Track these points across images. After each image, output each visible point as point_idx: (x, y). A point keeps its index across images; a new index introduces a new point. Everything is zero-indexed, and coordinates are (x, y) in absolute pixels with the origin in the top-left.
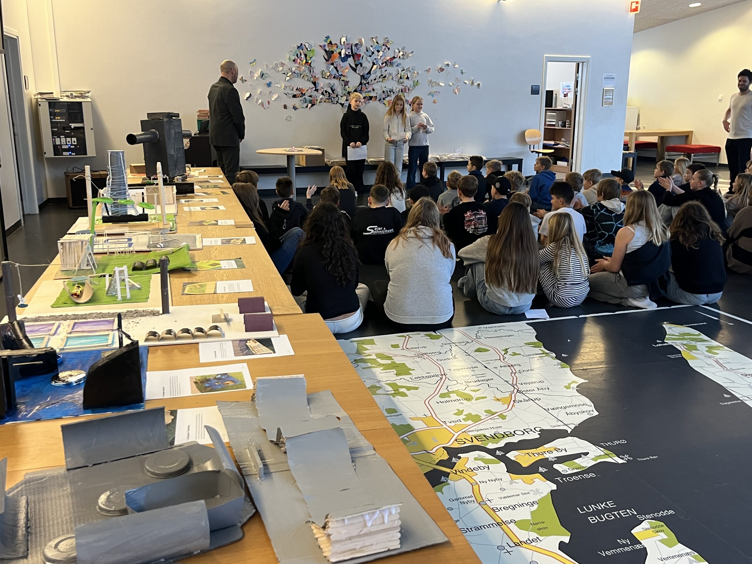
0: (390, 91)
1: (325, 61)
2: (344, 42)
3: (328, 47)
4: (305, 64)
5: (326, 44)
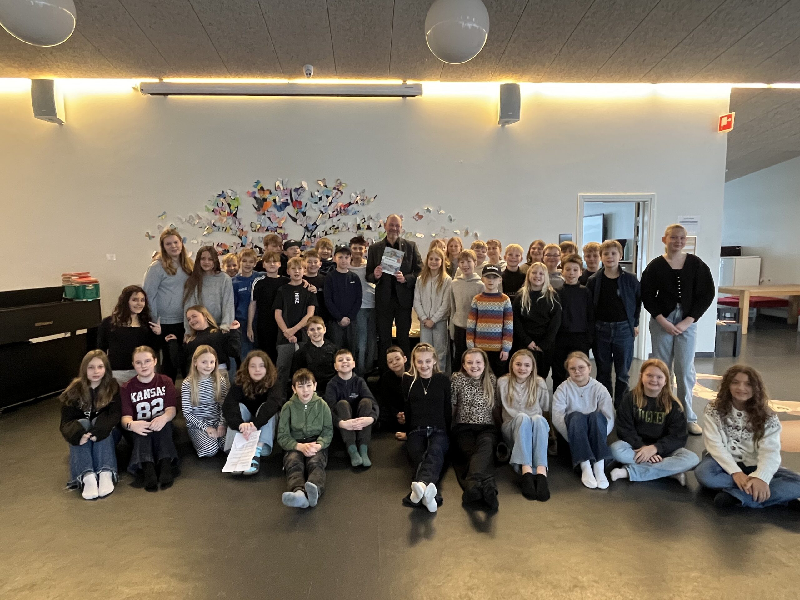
1: (255, 211)
2: (279, 187)
4: (229, 214)
5: (256, 190)
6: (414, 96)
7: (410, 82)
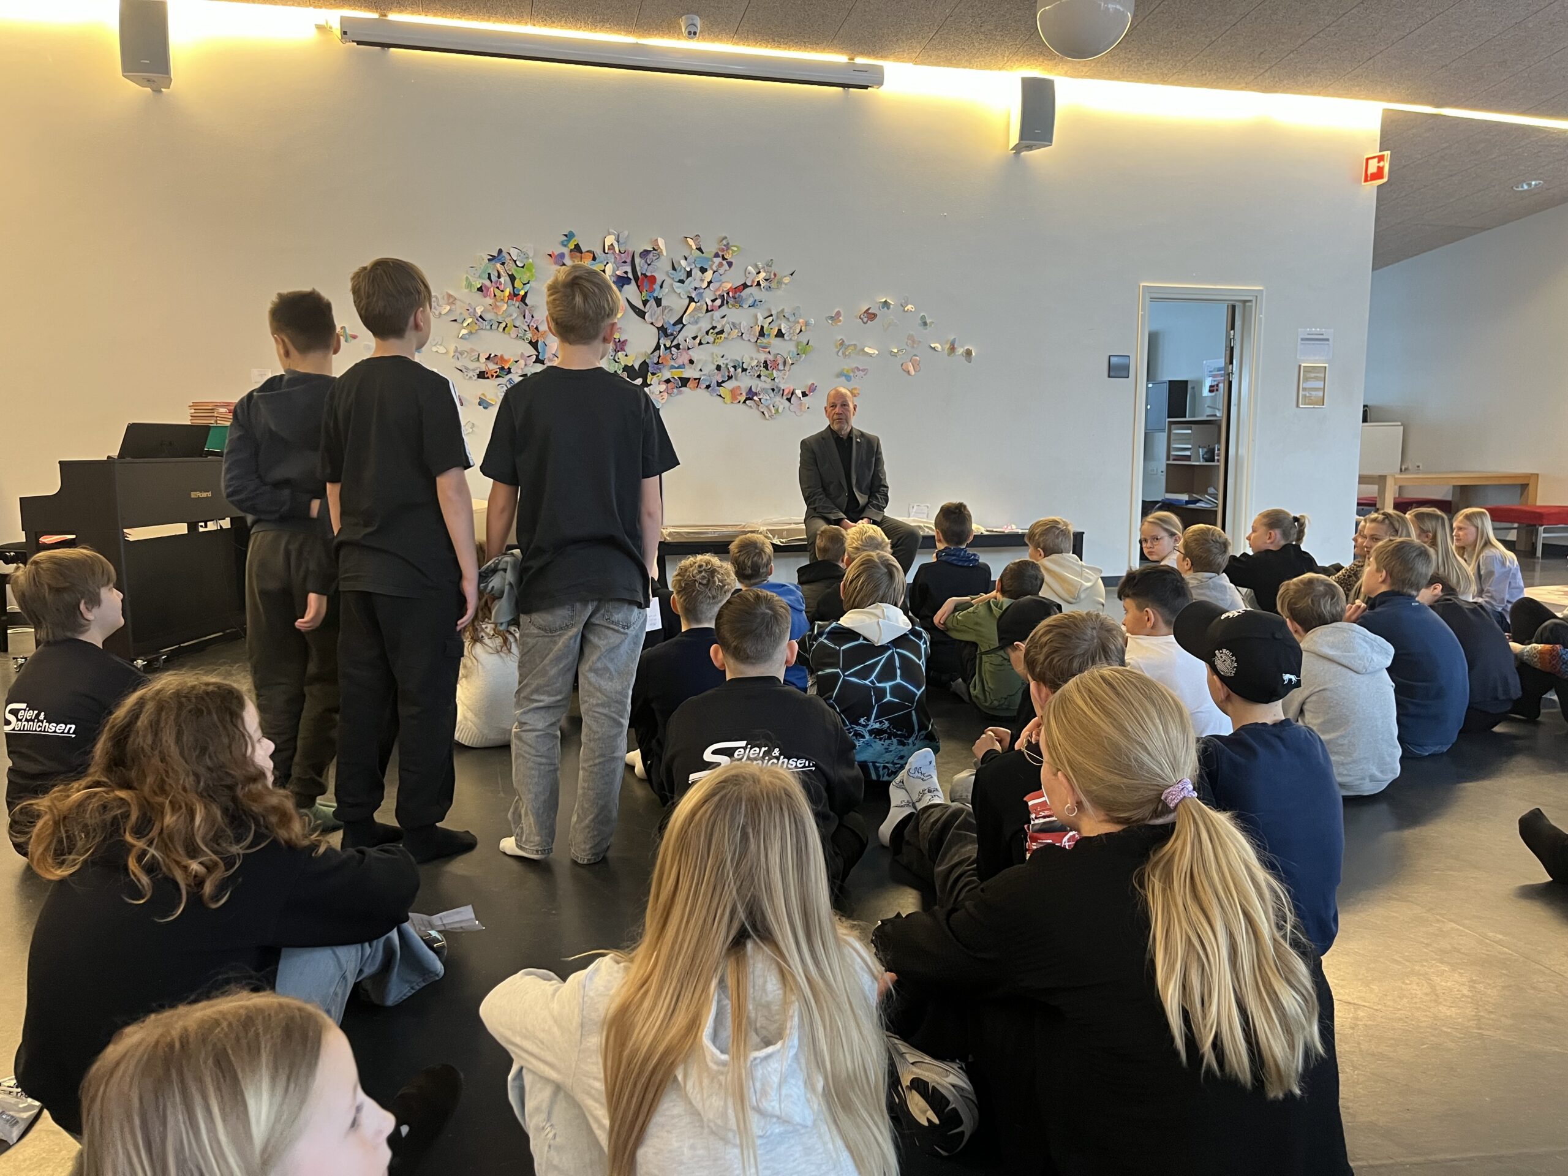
0: (735, 367)
2: (612, 246)
5: (566, 251)
6: (866, 87)
7: (860, 60)
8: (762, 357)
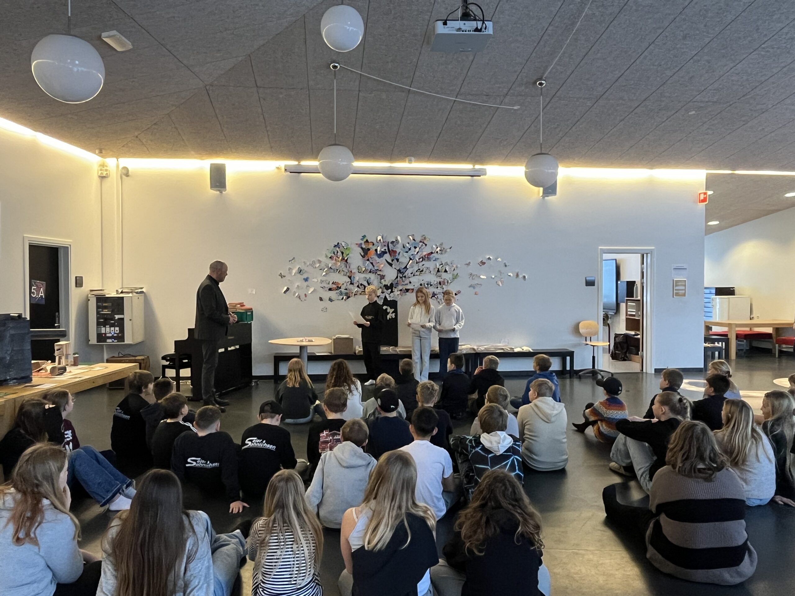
0: (427, 284)
1: (361, 257)
2: (380, 240)
3: (365, 244)
4: (341, 260)
5: (363, 242)
6: (480, 176)
7: (477, 167)
8: (439, 280)
